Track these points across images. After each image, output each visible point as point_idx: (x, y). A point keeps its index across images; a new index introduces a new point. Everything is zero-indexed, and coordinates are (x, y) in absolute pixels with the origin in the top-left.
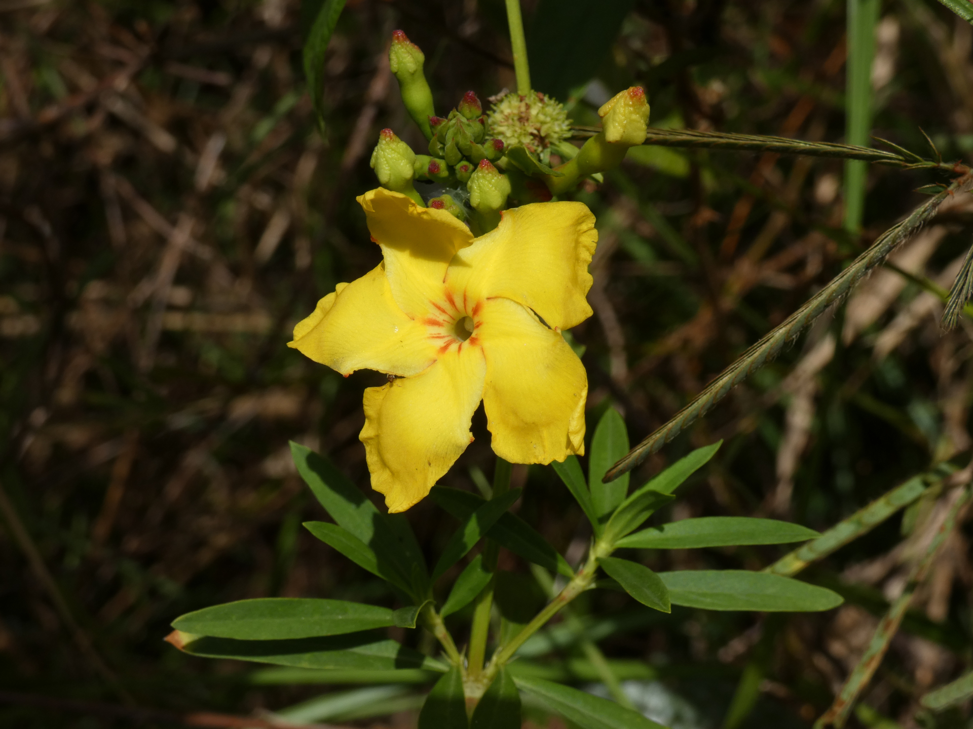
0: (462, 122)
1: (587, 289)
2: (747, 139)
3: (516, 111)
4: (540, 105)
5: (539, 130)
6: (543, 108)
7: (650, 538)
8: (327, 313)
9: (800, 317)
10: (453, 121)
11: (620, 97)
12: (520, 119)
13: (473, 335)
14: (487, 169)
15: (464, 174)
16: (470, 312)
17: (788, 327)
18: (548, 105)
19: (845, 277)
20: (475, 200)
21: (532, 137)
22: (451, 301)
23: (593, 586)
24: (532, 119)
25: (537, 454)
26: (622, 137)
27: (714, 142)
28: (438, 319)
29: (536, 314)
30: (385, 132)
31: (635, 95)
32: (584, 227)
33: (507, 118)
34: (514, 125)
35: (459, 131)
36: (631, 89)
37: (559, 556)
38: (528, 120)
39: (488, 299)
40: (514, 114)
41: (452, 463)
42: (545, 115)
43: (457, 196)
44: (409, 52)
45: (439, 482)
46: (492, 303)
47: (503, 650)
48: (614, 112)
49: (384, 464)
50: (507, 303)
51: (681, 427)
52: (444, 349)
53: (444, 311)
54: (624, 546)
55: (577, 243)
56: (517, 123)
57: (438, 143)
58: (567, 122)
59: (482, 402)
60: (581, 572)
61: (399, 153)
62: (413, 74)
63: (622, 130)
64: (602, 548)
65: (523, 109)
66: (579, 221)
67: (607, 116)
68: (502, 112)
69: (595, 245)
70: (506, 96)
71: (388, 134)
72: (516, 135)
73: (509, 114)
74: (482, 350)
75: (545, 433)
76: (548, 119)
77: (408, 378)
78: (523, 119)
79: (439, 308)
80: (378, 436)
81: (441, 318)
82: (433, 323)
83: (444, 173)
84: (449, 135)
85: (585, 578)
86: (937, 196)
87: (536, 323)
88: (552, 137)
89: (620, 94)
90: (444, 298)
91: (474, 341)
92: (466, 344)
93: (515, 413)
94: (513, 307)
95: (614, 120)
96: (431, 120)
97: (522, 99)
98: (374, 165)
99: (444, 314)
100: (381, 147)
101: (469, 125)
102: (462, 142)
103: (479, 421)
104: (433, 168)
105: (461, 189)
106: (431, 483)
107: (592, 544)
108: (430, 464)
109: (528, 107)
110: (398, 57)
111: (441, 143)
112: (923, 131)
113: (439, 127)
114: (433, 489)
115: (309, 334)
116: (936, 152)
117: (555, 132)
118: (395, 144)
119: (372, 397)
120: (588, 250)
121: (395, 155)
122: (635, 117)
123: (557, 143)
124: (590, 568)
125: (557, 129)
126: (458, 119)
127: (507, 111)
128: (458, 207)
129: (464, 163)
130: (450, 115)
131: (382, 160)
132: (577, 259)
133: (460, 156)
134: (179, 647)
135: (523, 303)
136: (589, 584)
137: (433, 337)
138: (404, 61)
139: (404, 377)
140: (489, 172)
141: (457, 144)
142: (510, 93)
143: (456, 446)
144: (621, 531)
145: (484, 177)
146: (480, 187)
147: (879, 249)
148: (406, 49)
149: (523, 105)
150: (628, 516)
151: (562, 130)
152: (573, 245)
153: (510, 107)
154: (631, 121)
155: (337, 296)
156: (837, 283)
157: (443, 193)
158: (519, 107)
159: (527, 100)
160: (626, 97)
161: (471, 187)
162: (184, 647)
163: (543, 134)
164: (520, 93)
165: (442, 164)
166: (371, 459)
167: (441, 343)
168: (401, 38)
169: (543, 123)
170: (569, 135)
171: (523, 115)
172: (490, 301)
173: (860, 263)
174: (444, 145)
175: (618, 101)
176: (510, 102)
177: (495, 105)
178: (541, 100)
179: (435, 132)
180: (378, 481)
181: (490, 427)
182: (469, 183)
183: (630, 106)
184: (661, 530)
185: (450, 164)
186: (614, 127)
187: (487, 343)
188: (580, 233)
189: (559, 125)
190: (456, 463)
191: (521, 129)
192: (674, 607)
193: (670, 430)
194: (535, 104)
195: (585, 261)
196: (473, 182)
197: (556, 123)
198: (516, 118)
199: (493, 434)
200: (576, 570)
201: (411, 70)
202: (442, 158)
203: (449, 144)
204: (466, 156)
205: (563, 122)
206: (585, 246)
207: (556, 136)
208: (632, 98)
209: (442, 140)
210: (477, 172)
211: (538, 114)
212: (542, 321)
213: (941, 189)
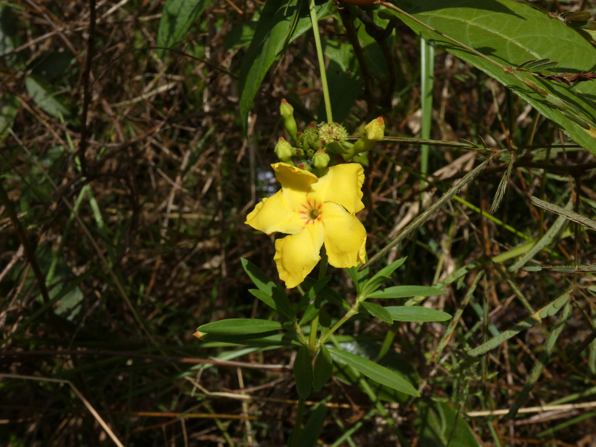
0: (310, 134)
1: (361, 197)
2: (411, 140)
3: (327, 130)
4: (337, 127)
5: (336, 137)
6: (338, 128)
7: (380, 294)
8: (260, 210)
9: (433, 208)
10: (306, 134)
11: (374, 122)
12: (329, 133)
13: (319, 217)
14: (321, 151)
15: (311, 154)
16: (317, 208)
17: (429, 212)
18: (340, 128)
19: (450, 192)
20: (317, 164)
21: (334, 140)
22: (309, 203)
23: (357, 313)
24: (334, 133)
25: (346, 264)
26: (374, 137)
27: (398, 141)
28: (304, 211)
29: (344, 208)
30: (280, 138)
31: (380, 121)
32: (360, 173)
33: (324, 133)
34: (326, 135)
35: (309, 137)
36: (378, 118)
37: (344, 301)
38: (332, 133)
39: (324, 202)
40: (327, 131)
41: (312, 268)
42: (339, 131)
43: (308, 163)
44: (288, 107)
45: (308, 276)
46: (326, 204)
47: (323, 338)
48: (371, 128)
49: (285, 269)
50: (332, 204)
51: (388, 250)
52: (307, 223)
53: (306, 208)
54: (370, 297)
55: (357, 179)
56: (328, 135)
57: (300, 142)
58: (347, 134)
59: (324, 244)
60: (353, 307)
61: (286, 146)
62: (289, 116)
63: (374, 135)
64: (361, 298)
65: (330, 129)
66: (358, 171)
67: (368, 129)
68: (322, 130)
69: (364, 180)
70: (324, 124)
71: (282, 139)
72: (328, 139)
73: (325, 131)
74: (323, 223)
75: (349, 255)
76: (340, 133)
77: (293, 235)
78: (330, 133)
79: (305, 207)
80: (282, 258)
81: (305, 210)
82: (303, 212)
83: (303, 154)
84: (305, 139)
85: (354, 309)
86: (485, 161)
87: (345, 212)
88: (341, 140)
89: (374, 121)
90: (307, 202)
91: (319, 219)
92: (316, 220)
93: (337, 248)
94: (334, 205)
95: (371, 131)
96: (297, 134)
97: (329, 125)
98: (276, 151)
99: (306, 209)
100: (279, 144)
101: (313, 135)
102: (310, 141)
103: (323, 251)
104: (298, 152)
105: (310, 160)
106: (305, 276)
107: (357, 297)
108: (304, 269)
109: (332, 128)
110: (283, 109)
111: (302, 142)
112: (480, 136)
113: (300, 136)
114: (305, 279)
115: (253, 218)
116: (485, 144)
117: (343, 138)
118: (284, 143)
119: (279, 244)
120: (361, 182)
121: (284, 147)
122: (380, 129)
123: (343, 142)
124: (356, 306)
125: (343, 137)
126: (309, 133)
127: (324, 130)
128: (308, 167)
129: (311, 150)
130: (305, 131)
131: (280, 150)
132: (358, 186)
133: (309, 147)
134: (198, 338)
135: (339, 203)
136: (356, 312)
137: (303, 218)
138: (286, 110)
139: (292, 235)
140: (322, 153)
141: (308, 142)
142: (325, 123)
143: (314, 261)
144: (369, 291)
145: (320, 155)
146: (318, 158)
147: (464, 181)
148: (287, 106)
149: (330, 128)
150: (372, 286)
151: (345, 137)
152: (356, 180)
153: (325, 128)
154: (378, 131)
155: (263, 203)
156: (447, 195)
157: (302, 162)
158: (329, 128)
159: (331, 126)
160: (376, 122)
161: (314, 159)
162: (200, 338)
163: (338, 139)
164: (328, 123)
165: (302, 151)
166: (279, 267)
167: (306, 220)
168: (285, 102)
169: (338, 134)
170: (347, 139)
171: (330, 131)
172: (325, 203)
173: (456, 187)
174: (303, 143)
175: (373, 123)
176: (325, 126)
177: (319, 128)
178: (337, 126)
179: (299, 138)
180: (282, 276)
181: (328, 253)
182: (314, 157)
183: (378, 125)
184: (383, 291)
185: (305, 150)
186: (371, 134)
187: (325, 220)
188: (358, 176)
189: (344, 135)
190: (314, 268)
191: (330, 136)
192: (394, 321)
193: (383, 252)
194: (335, 127)
195: (360, 187)
196: (315, 157)
197: (343, 134)
198: (328, 132)
199: (329, 256)
200: (351, 306)
201: (289, 114)
202: (302, 148)
203: (305, 142)
204: (311, 147)
205: (345, 134)
206: (360, 181)
207: (343, 139)
208: (379, 122)
209: (302, 141)
210: (317, 153)
211: (336, 131)
212: (347, 210)
213: (486, 158)
